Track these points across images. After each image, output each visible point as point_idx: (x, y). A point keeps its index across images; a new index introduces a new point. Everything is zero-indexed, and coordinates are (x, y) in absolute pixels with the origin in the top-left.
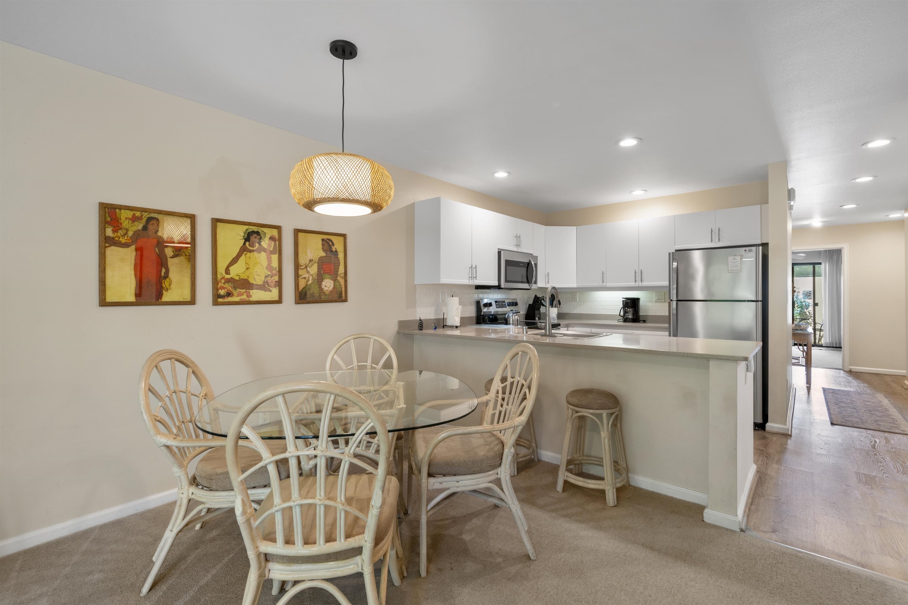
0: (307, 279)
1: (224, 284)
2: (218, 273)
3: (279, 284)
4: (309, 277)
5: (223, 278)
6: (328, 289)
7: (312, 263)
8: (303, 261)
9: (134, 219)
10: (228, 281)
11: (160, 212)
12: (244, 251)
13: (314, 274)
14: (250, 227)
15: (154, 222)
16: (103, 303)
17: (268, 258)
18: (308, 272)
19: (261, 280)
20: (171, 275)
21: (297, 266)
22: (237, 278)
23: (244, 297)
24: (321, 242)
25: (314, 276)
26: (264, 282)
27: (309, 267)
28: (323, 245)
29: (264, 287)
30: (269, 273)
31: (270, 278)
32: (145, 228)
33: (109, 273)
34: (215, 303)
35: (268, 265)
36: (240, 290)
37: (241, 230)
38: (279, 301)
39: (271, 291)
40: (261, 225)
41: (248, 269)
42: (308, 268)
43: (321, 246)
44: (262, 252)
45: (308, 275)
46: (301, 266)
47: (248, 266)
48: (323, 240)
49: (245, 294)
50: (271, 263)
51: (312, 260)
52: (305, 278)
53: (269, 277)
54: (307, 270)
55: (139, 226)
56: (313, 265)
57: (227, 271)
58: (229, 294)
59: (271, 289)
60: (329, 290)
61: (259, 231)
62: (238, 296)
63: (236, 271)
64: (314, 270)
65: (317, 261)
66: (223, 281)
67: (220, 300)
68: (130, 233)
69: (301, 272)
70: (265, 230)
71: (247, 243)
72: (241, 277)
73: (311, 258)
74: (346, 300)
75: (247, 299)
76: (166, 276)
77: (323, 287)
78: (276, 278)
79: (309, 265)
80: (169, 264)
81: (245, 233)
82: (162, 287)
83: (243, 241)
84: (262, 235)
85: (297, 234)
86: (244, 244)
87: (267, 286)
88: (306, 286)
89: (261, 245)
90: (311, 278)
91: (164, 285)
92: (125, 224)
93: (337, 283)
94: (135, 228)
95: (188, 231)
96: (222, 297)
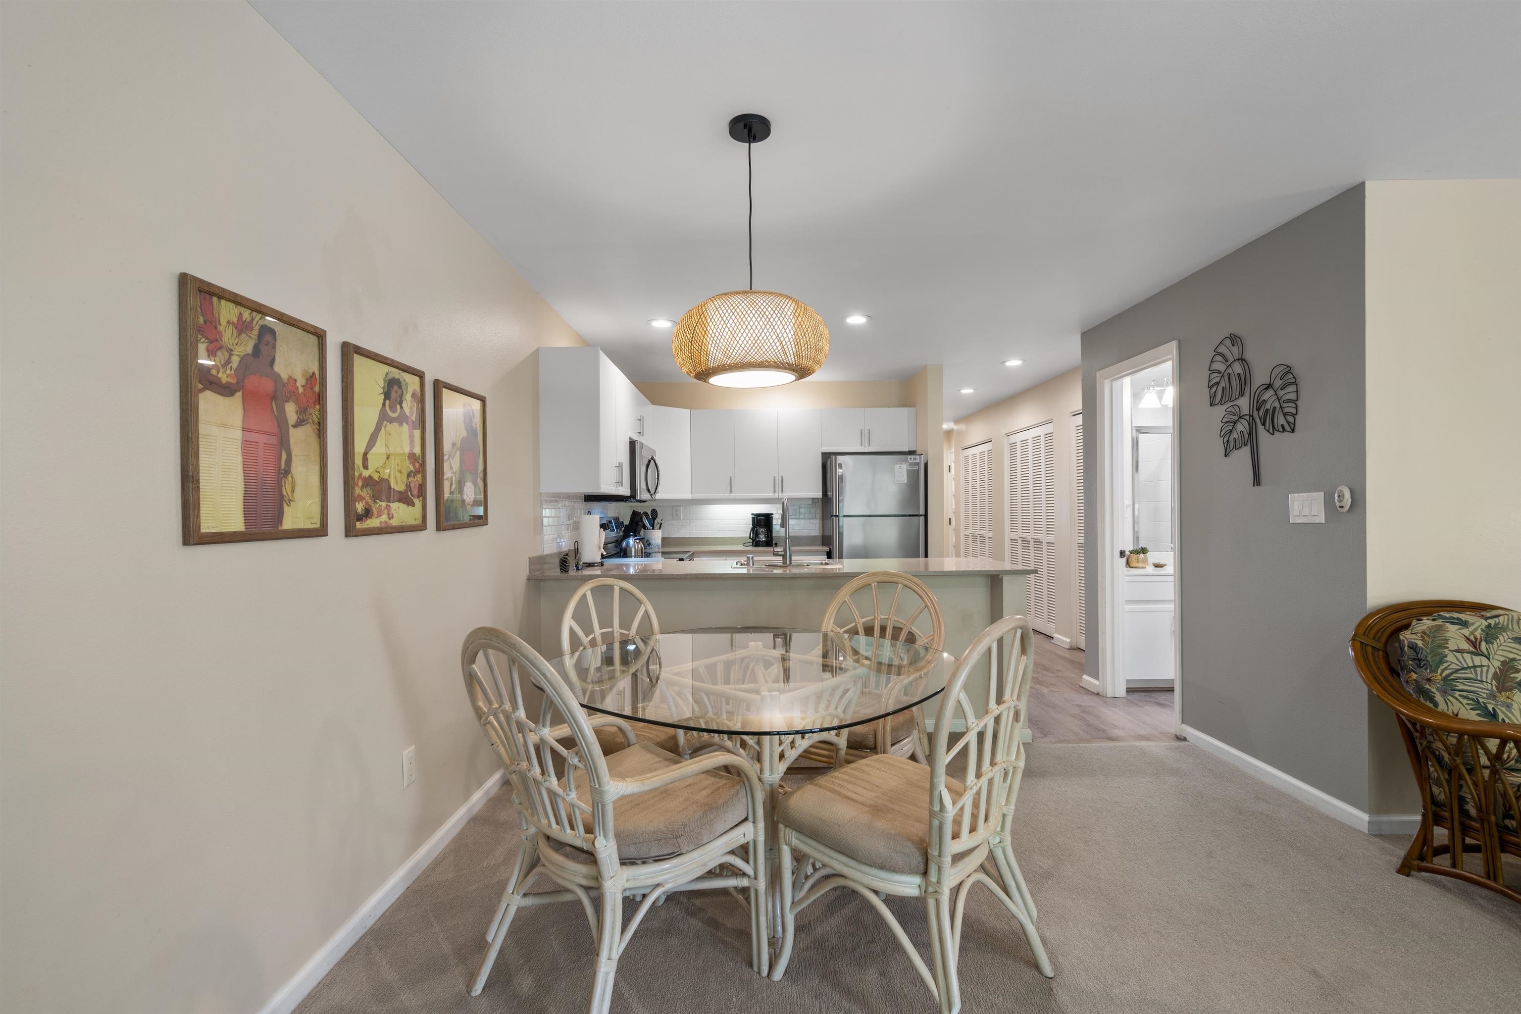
3: (422, 491)
4: (452, 477)
6: (469, 500)
8: (446, 445)
9: (240, 327)
10: (366, 483)
11: (282, 318)
12: (384, 419)
13: (456, 472)
14: (391, 369)
15: (270, 338)
17: (410, 435)
18: (451, 467)
19: (402, 482)
20: (295, 467)
22: (376, 477)
23: (385, 518)
25: (457, 475)
26: (406, 486)
27: (452, 458)
29: (406, 497)
30: (412, 468)
31: (413, 479)
32: (256, 352)
34: (350, 532)
35: (410, 450)
36: (380, 503)
38: (423, 526)
39: (414, 505)
40: (406, 368)
41: (388, 457)
42: (451, 460)
43: (462, 418)
44: (404, 424)
45: (451, 473)
46: (445, 455)
47: (387, 452)
50: (413, 446)
53: (411, 476)
54: (450, 463)
55: (248, 345)
57: (365, 461)
58: (368, 513)
59: (414, 501)
60: (470, 504)
61: (401, 380)
62: (378, 515)
65: (459, 446)
67: (359, 525)
68: (235, 360)
69: (445, 467)
71: (387, 402)
72: (381, 476)
73: (454, 440)
74: (486, 523)
75: (388, 522)
76: (287, 472)
77: (464, 497)
78: (421, 479)
79: (452, 454)
80: (292, 440)
81: (385, 381)
82: (282, 497)
83: (382, 397)
84: (404, 388)
85: (437, 390)
86: (384, 404)
87: (409, 493)
88: (451, 494)
89: (403, 408)
90: (454, 479)
91: (285, 493)
92: (228, 335)
93: (477, 488)
95: (315, 368)
96: (360, 518)
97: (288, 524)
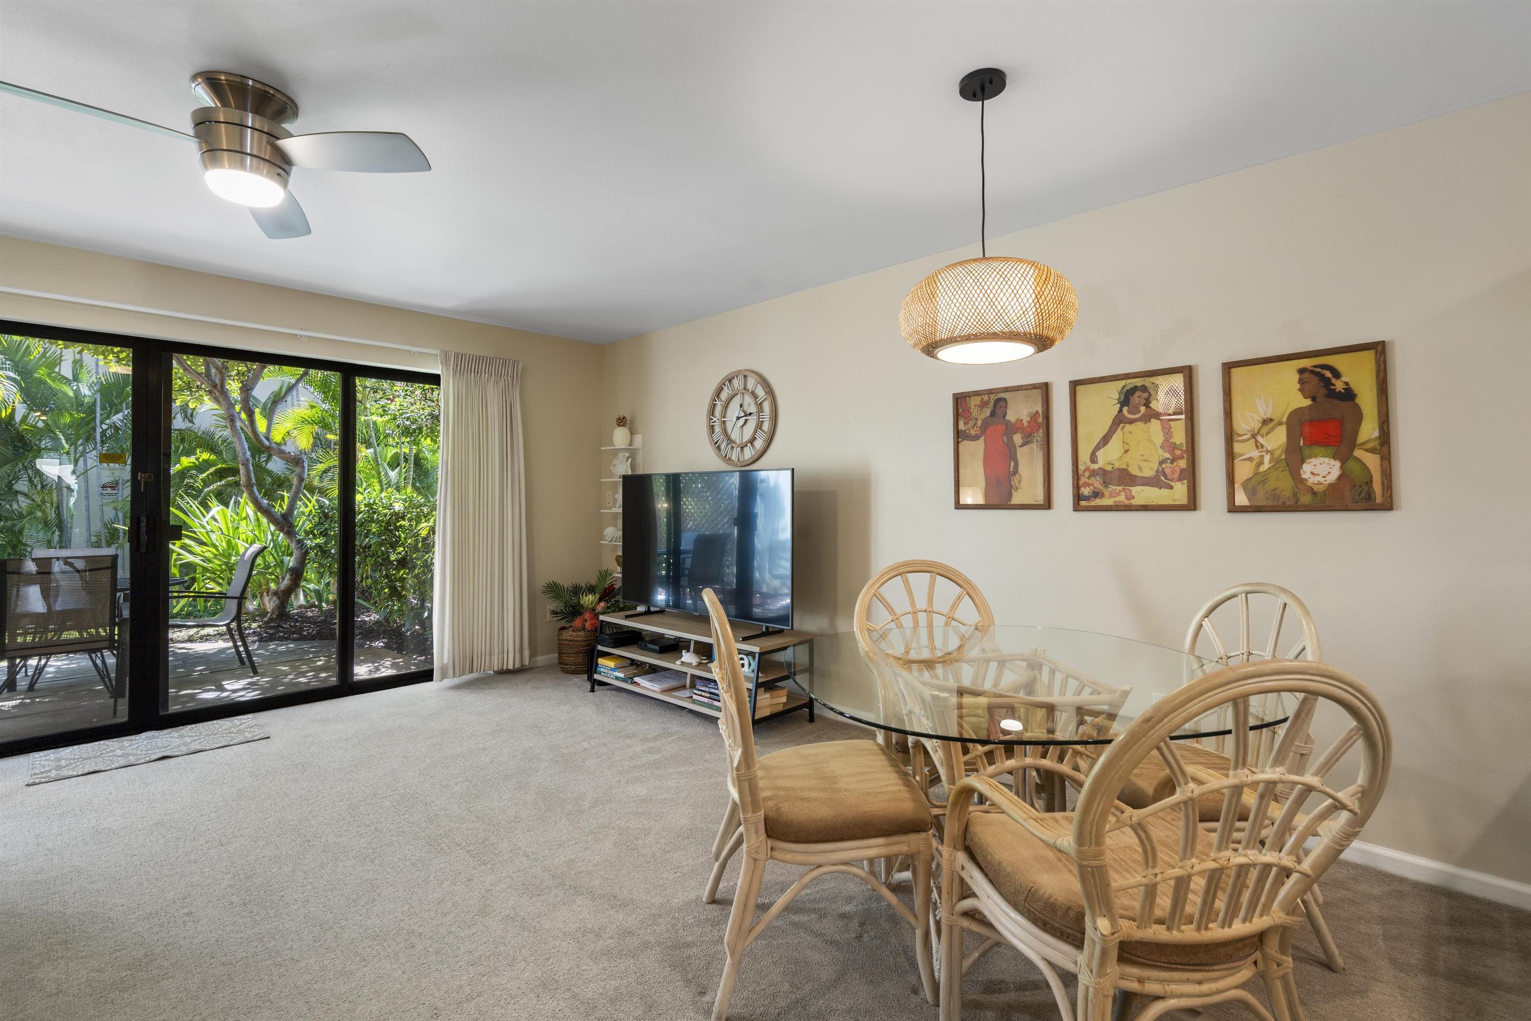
0: (1255, 462)
1: (1089, 478)
2: (1080, 463)
3: (1191, 475)
4: (1262, 457)
5: (1087, 469)
6: (1322, 480)
7: (1271, 425)
8: (1244, 423)
9: (983, 404)
10: (1093, 473)
11: (1006, 390)
12: (1121, 422)
13: (1277, 449)
14: (1129, 381)
15: (1002, 403)
16: (958, 506)
17: (1163, 428)
18: (1259, 446)
19: (1151, 469)
20: (1021, 469)
21: (1230, 437)
22: (1109, 468)
23: (1122, 498)
24: (1296, 377)
25: (1277, 453)
26: (1157, 471)
27: (1262, 436)
28: (1301, 382)
29: (1157, 481)
30: (1167, 455)
31: (1169, 465)
32: (993, 414)
33: (962, 471)
34: (1077, 508)
35: (1165, 441)
36: (1114, 488)
37: (1113, 391)
38: (1192, 504)
39: (1171, 487)
40: (1148, 373)
41: (1126, 451)
42: (1260, 439)
43: (1298, 386)
44: (1153, 420)
45: (1260, 452)
46: (1240, 435)
47: (1127, 448)
48: (1301, 371)
49: (1123, 494)
50: (1171, 437)
51: (1271, 420)
52: (1250, 459)
53: (1166, 462)
54: (1256, 441)
55: (987, 412)
56: (1272, 429)
57: (1093, 459)
58: (1096, 494)
59: (1172, 483)
60: (1327, 483)
61: (1147, 385)
62: (1111, 496)
63: (1110, 457)
64: (1278, 439)
65: (1285, 419)
66: (1087, 474)
67: (1083, 503)
68: (979, 423)
69: (1238, 448)
70: (1159, 380)
71: (1125, 409)
72: (1116, 466)
73: (1268, 416)
74: (1388, 505)
75: (1127, 502)
76: (1016, 472)
77: (1304, 476)
78: (1183, 463)
79: (1261, 432)
80: (1018, 455)
81: (1120, 393)
82: (1011, 486)
83: (1119, 406)
84: (1151, 391)
85: (1229, 373)
86: (1121, 411)
87: (1163, 478)
88: (1256, 474)
89: (1150, 407)
90: (1267, 458)
91: (1013, 484)
92: (975, 412)
93: (1351, 464)
94: (983, 416)
95: (1039, 408)
96: (1087, 499)
97: (1015, 501)
